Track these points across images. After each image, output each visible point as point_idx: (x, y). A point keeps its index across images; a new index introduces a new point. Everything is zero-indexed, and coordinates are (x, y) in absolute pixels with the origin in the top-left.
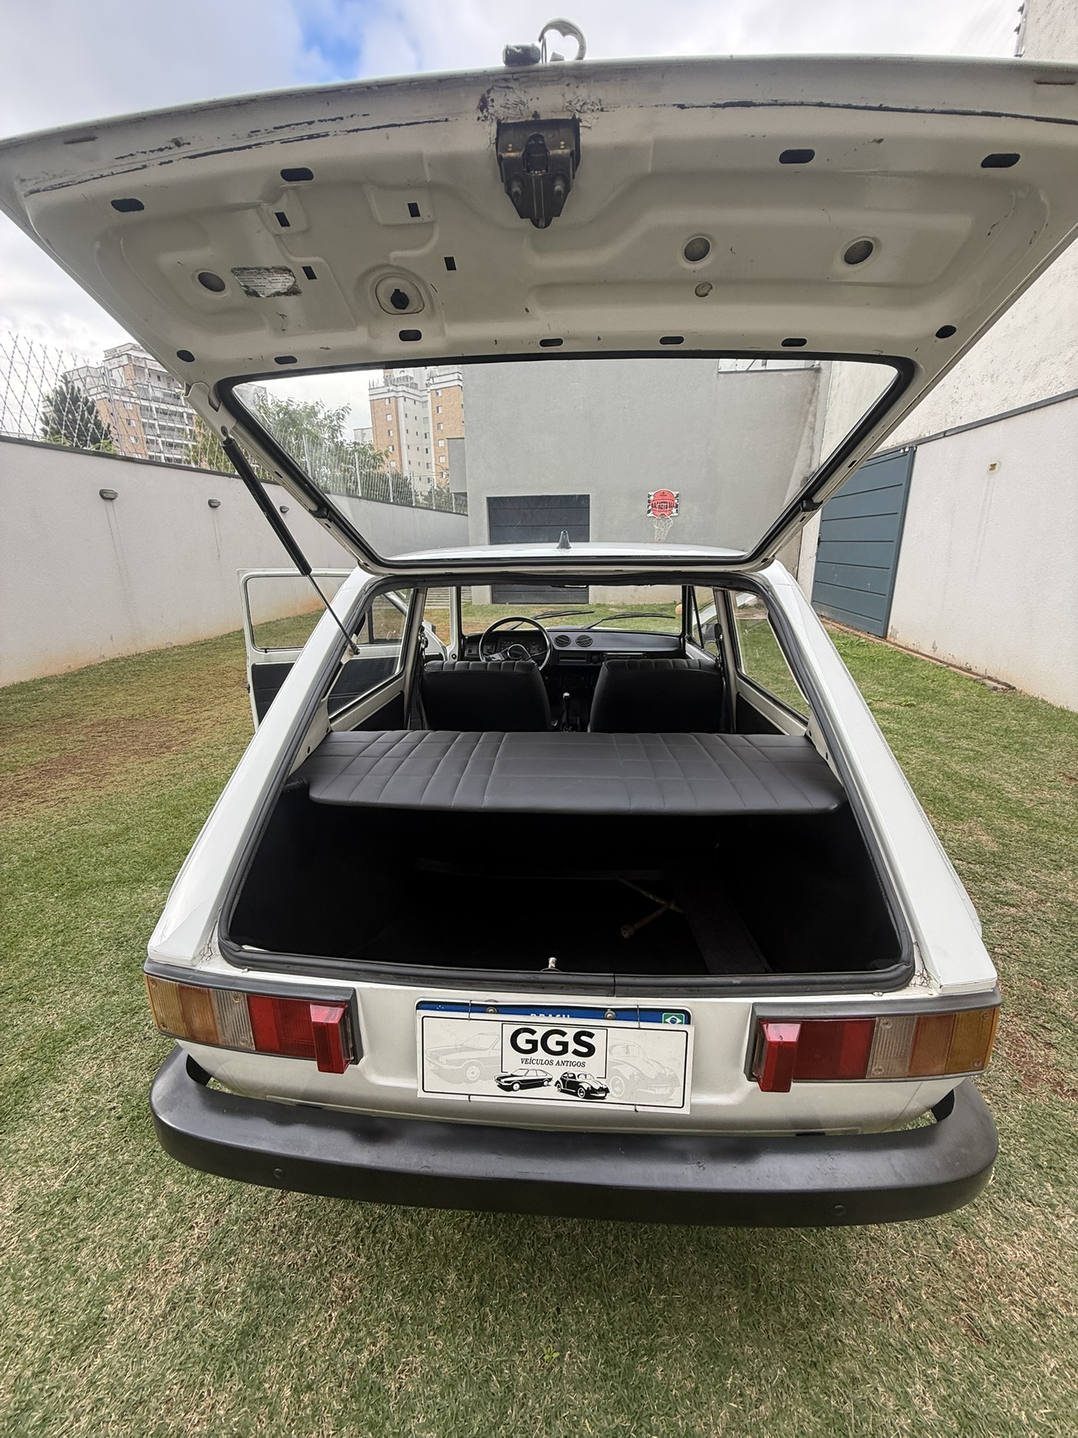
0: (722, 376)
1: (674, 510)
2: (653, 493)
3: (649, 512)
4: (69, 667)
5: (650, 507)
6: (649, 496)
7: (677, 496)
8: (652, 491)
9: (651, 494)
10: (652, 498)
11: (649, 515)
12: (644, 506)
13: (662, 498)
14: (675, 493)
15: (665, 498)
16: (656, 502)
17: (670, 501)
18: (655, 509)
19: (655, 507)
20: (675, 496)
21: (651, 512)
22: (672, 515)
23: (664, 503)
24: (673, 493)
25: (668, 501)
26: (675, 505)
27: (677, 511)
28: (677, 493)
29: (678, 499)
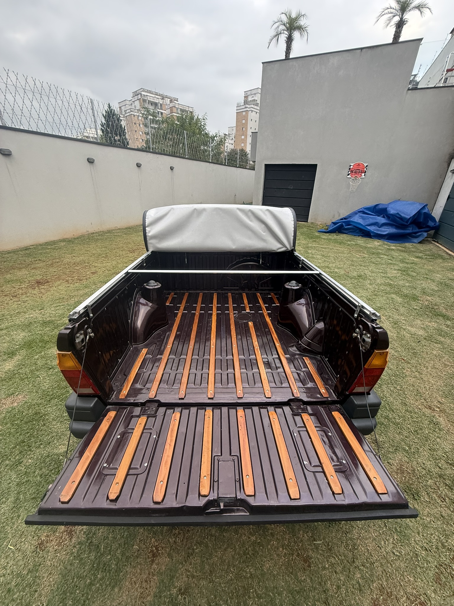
0: (410, 91)
1: (363, 174)
2: (353, 164)
3: (348, 175)
4: (74, 235)
5: (350, 172)
6: (350, 166)
7: (367, 166)
9: (351, 164)
10: (352, 167)
11: (348, 176)
13: (358, 167)
15: (360, 167)
16: (354, 169)
17: (362, 169)
18: (352, 173)
19: (353, 172)
20: (365, 166)
21: (350, 175)
22: (361, 177)
23: (358, 170)
24: (365, 164)
25: (361, 169)
26: (364, 172)
27: (365, 175)
28: (367, 164)
29: (367, 168)
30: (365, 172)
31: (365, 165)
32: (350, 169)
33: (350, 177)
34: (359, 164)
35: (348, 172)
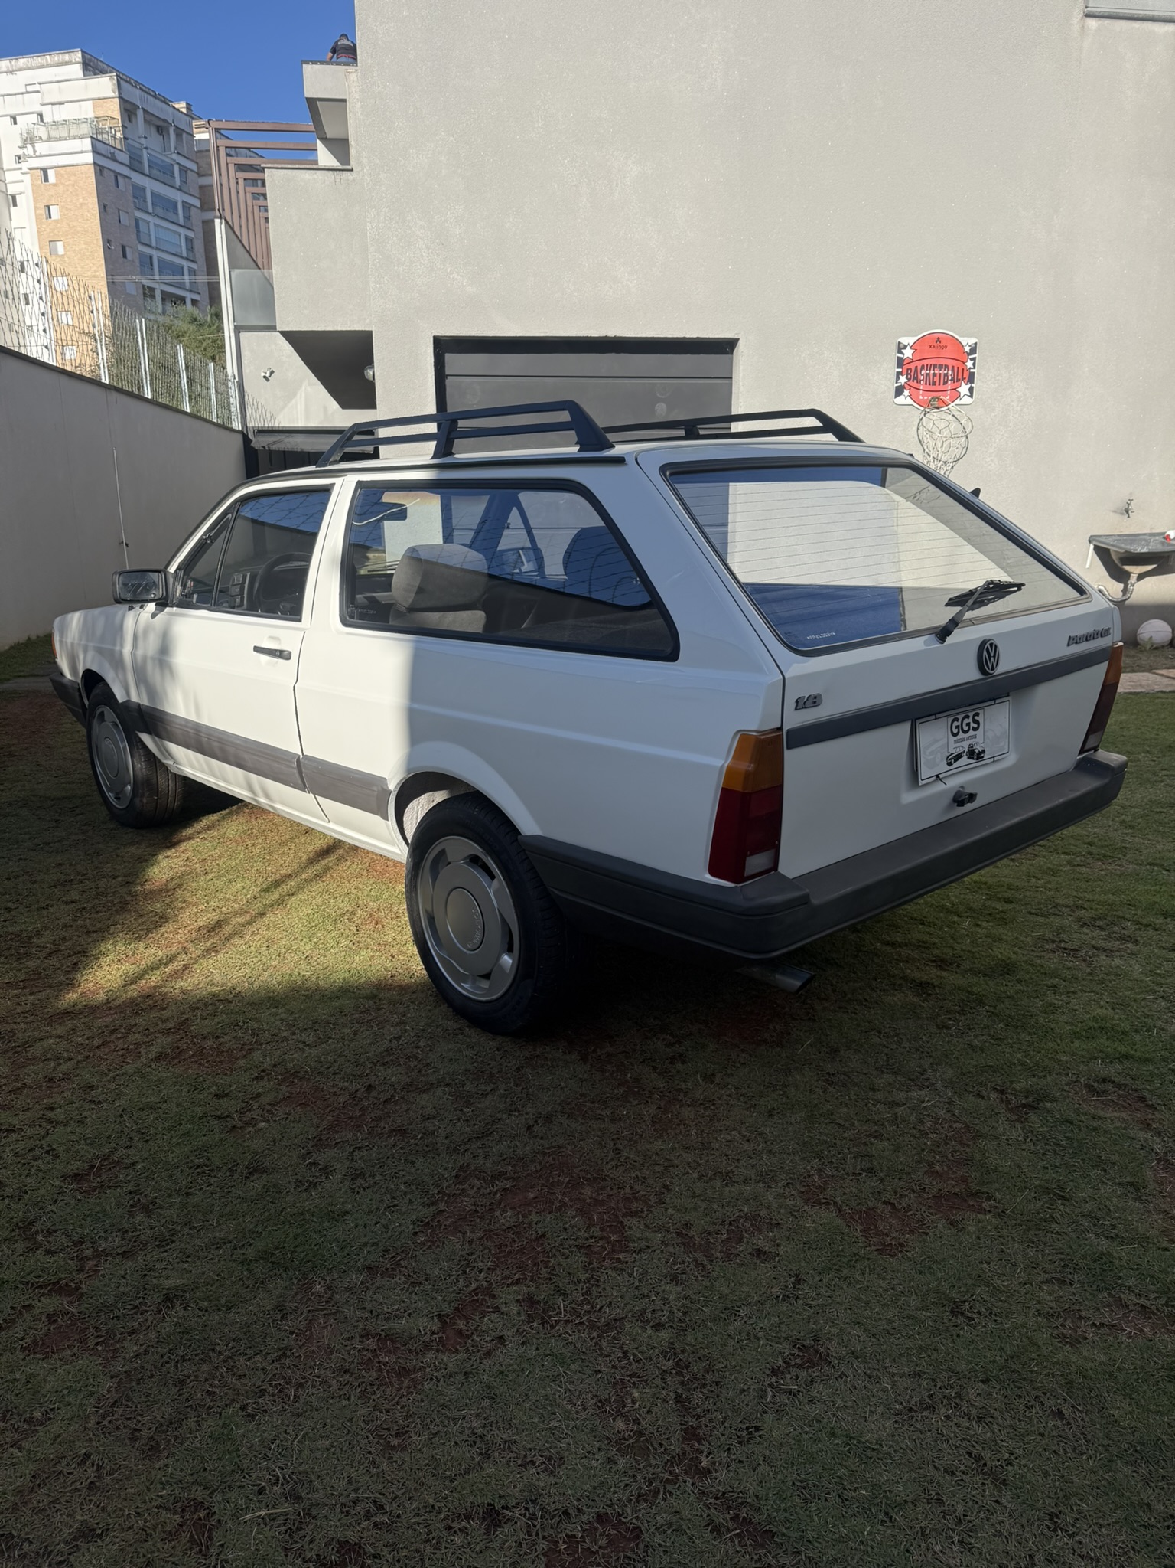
0: (1093, 23)
1: (964, 389)
2: (911, 340)
3: (899, 391)
5: (903, 380)
6: (901, 348)
7: (973, 350)
8: (909, 334)
9: (905, 341)
11: (901, 400)
12: (886, 375)
13: (933, 352)
14: (967, 342)
15: (944, 353)
16: (919, 364)
17: (955, 363)
18: (914, 384)
19: (916, 378)
20: (967, 349)
21: (906, 393)
22: (958, 402)
23: (941, 367)
24: (964, 341)
25: (949, 363)
26: (966, 375)
27: (971, 390)
28: (972, 341)
29: (974, 359)
30: (971, 379)
35: (898, 378)
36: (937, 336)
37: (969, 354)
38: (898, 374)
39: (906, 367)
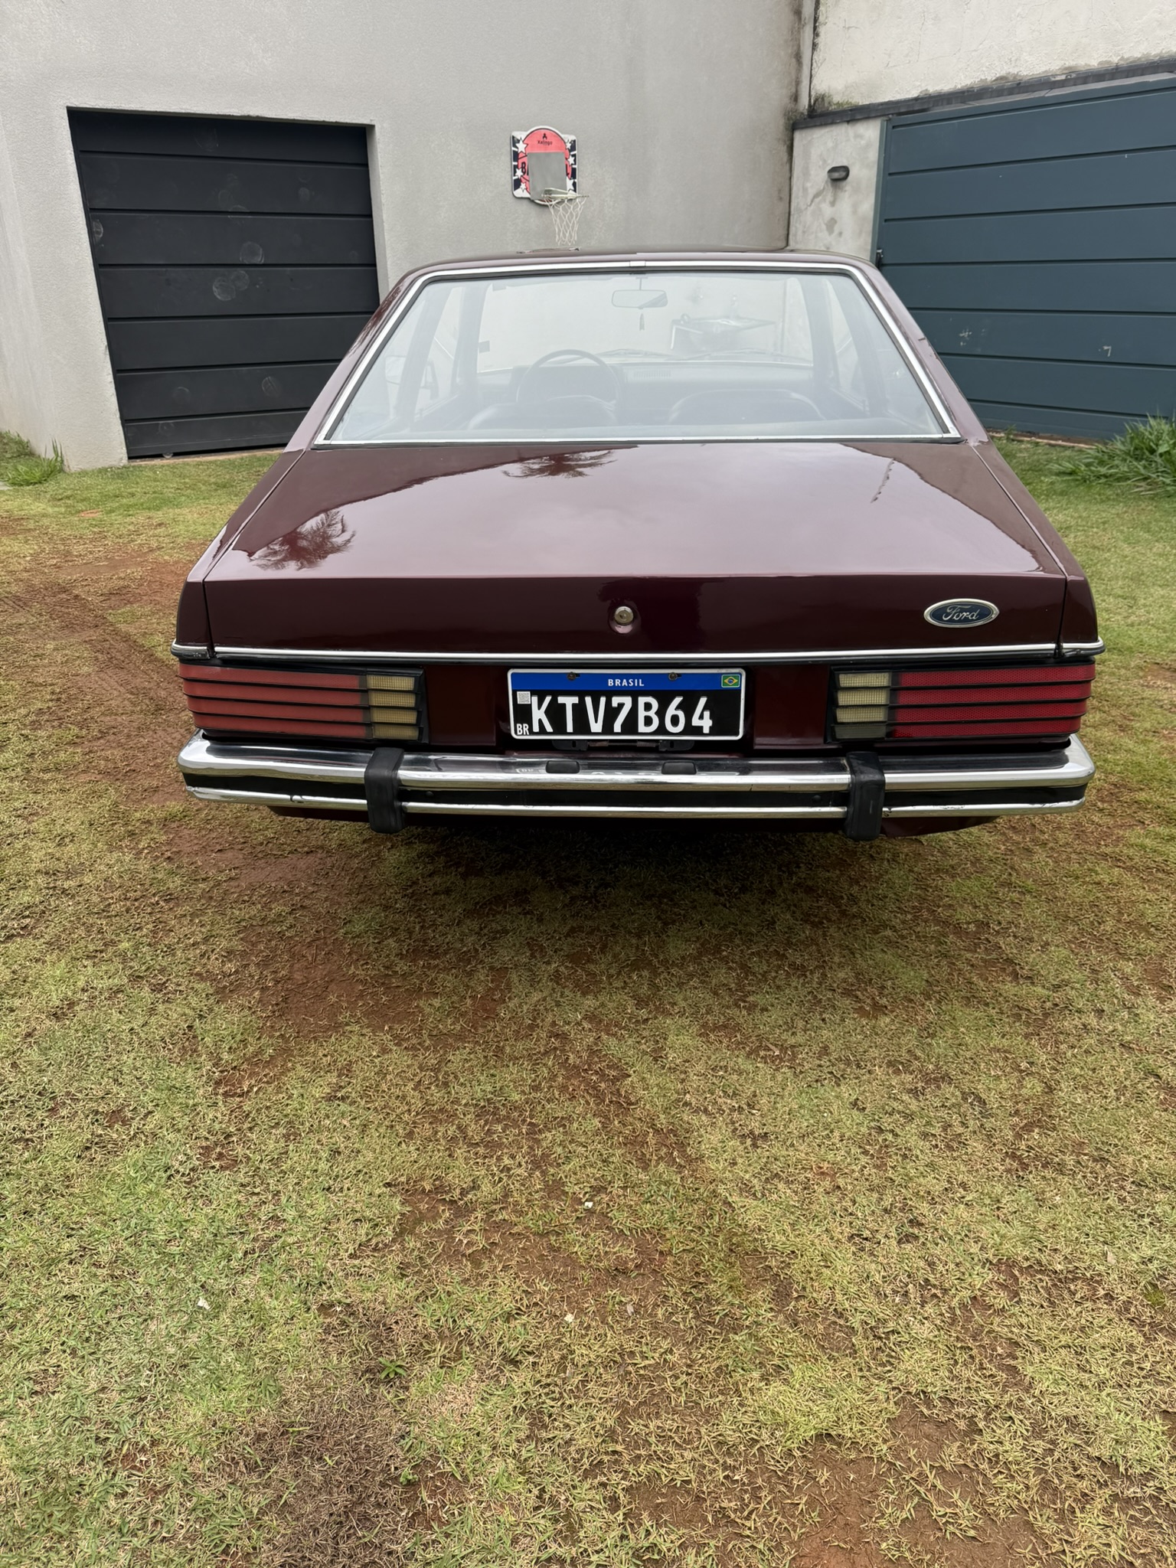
2: (523, 135)
3: (517, 184)
5: (519, 173)
6: (515, 141)
7: (573, 148)
8: (520, 129)
9: (521, 135)
10: (521, 147)
11: (519, 193)
12: (506, 168)
13: (541, 148)
20: (569, 146)
21: (523, 186)
24: (565, 138)
26: (570, 171)
27: (574, 184)
28: (573, 138)
29: (574, 156)
30: (574, 176)
31: (568, 138)
32: (516, 156)
33: (528, 196)
34: (545, 136)
35: (515, 172)
36: (543, 132)
37: (571, 150)
38: (516, 167)
39: (520, 161)
